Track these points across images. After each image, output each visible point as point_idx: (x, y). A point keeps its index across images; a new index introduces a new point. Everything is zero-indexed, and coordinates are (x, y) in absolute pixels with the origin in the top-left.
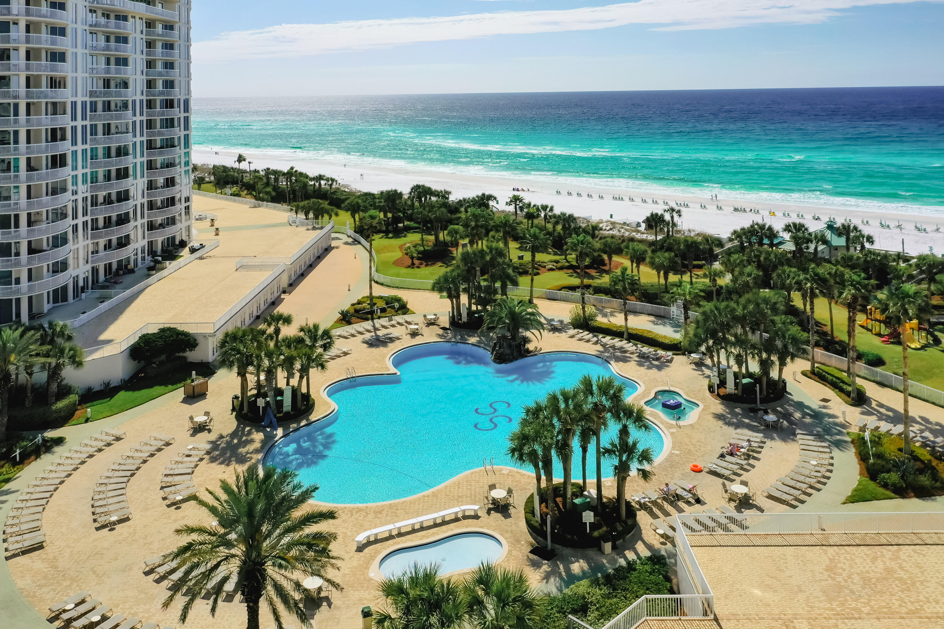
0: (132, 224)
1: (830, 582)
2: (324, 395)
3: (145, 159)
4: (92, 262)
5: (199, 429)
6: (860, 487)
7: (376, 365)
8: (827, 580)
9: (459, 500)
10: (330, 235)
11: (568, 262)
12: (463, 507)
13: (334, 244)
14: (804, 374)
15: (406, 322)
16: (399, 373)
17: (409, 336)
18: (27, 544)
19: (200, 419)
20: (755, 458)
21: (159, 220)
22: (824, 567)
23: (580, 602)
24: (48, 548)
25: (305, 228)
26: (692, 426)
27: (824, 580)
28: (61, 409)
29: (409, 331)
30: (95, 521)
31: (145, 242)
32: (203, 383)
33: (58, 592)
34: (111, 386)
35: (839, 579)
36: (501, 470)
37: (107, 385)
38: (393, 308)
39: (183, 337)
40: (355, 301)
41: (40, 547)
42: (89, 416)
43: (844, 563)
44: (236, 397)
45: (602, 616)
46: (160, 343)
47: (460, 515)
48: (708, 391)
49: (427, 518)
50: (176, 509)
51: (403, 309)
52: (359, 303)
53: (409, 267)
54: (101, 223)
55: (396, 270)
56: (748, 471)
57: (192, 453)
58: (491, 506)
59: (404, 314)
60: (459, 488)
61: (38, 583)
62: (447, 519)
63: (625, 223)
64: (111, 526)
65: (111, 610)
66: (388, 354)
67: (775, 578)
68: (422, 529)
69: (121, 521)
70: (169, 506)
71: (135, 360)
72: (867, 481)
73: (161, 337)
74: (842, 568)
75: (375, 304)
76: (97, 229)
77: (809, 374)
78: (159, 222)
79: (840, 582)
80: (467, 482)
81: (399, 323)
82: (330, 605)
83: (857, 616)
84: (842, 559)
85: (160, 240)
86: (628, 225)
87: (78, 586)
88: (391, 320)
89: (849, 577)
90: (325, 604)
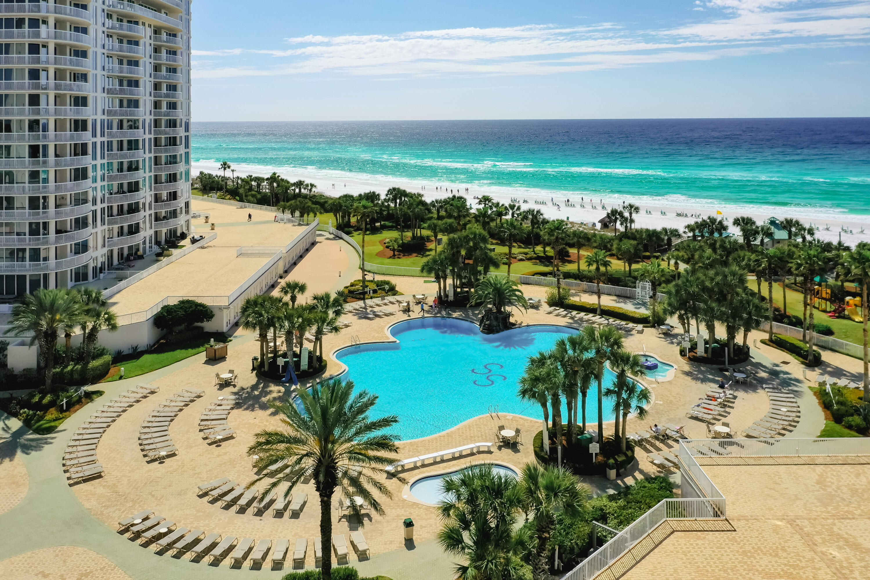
0: (142, 213)
1: (822, 492)
2: (334, 358)
3: (152, 155)
4: (109, 246)
5: (225, 384)
6: (828, 428)
7: (376, 335)
8: (819, 491)
9: (472, 439)
10: (315, 232)
11: (535, 253)
12: (478, 444)
13: (318, 239)
14: (763, 342)
15: (398, 301)
16: (398, 342)
17: (401, 313)
18: (87, 473)
19: (226, 376)
20: (730, 407)
21: (163, 212)
22: (815, 481)
23: (599, 513)
24: (107, 477)
25: (292, 224)
26: (670, 382)
27: (817, 491)
28: (97, 367)
29: (401, 308)
30: (145, 456)
31: (152, 232)
32: (222, 348)
33: (124, 512)
34: (139, 350)
35: (829, 490)
36: (505, 416)
37: (135, 349)
38: (384, 289)
39: (201, 308)
40: (349, 284)
41: (98, 476)
42: (123, 374)
43: (832, 479)
44: (255, 359)
45: (621, 523)
46: (181, 313)
47: (475, 451)
48: (679, 355)
49: (447, 453)
50: (217, 446)
51: (392, 290)
52: (352, 285)
53: (390, 257)
54: (115, 211)
55: (380, 260)
56: (726, 417)
57: (222, 403)
58: (502, 444)
59: (394, 295)
60: (470, 430)
61: (104, 505)
62: (464, 453)
63: (582, 223)
64: (161, 460)
65: (175, 524)
66: (385, 326)
67: (774, 489)
68: (443, 461)
69: (169, 456)
70: (210, 444)
71: (158, 328)
72: (832, 424)
73: (181, 308)
74: (830, 482)
75: (367, 286)
76: (112, 216)
77: (768, 343)
78: (163, 214)
79: (831, 492)
80: (476, 425)
81: (391, 302)
82: (370, 520)
83: (850, 516)
84: (829, 474)
85: (164, 230)
86: (585, 225)
87: (140, 506)
88: (383, 299)
89: (838, 488)
90: (366, 519)
